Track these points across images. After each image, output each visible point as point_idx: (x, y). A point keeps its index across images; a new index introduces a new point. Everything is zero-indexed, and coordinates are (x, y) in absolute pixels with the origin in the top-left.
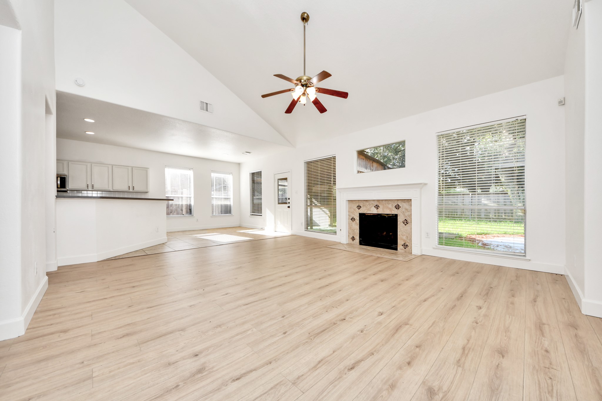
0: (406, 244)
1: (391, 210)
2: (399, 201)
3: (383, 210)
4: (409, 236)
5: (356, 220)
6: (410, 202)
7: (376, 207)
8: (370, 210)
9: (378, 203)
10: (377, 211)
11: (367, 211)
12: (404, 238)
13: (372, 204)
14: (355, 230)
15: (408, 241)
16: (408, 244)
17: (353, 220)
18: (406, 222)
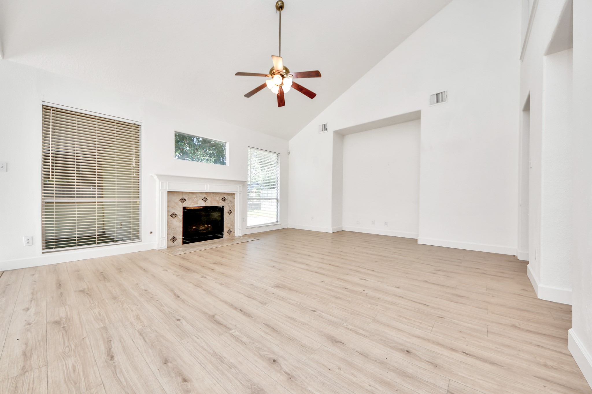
0: (230, 230)
1: (218, 202)
2: (225, 194)
3: (211, 202)
4: (233, 224)
5: (178, 216)
6: (233, 195)
7: (204, 199)
8: (198, 203)
9: (206, 196)
10: (205, 204)
11: (194, 204)
12: (229, 225)
13: (200, 196)
14: (177, 229)
15: (231, 227)
16: (231, 230)
17: (174, 216)
18: (230, 212)
